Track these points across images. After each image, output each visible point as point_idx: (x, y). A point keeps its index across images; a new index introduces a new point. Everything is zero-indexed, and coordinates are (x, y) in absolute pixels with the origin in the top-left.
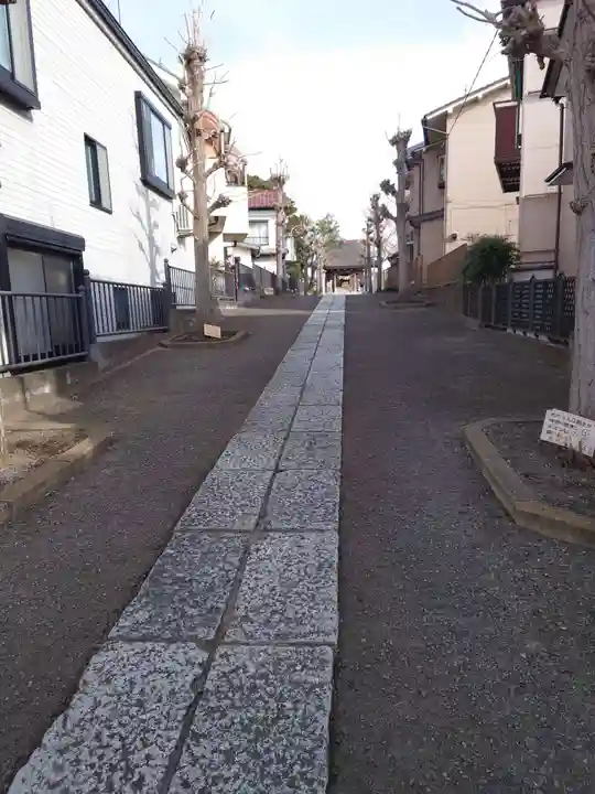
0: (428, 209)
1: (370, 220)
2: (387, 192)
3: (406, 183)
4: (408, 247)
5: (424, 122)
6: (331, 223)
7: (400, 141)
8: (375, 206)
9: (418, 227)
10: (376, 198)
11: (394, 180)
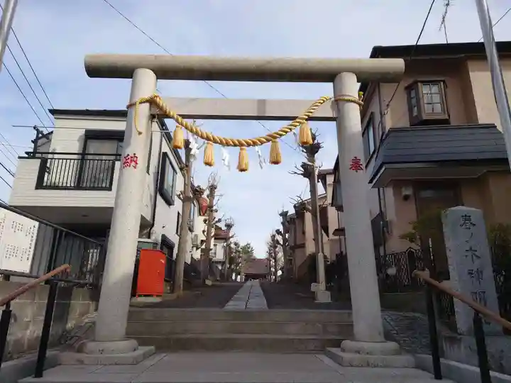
0: (298, 243)
1: (271, 246)
2: (278, 234)
3: (286, 231)
4: (289, 261)
5: (295, 207)
6: (249, 248)
7: (284, 214)
8: (273, 240)
9: (294, 251)
10: (274, 236)
11: (282, 230)
